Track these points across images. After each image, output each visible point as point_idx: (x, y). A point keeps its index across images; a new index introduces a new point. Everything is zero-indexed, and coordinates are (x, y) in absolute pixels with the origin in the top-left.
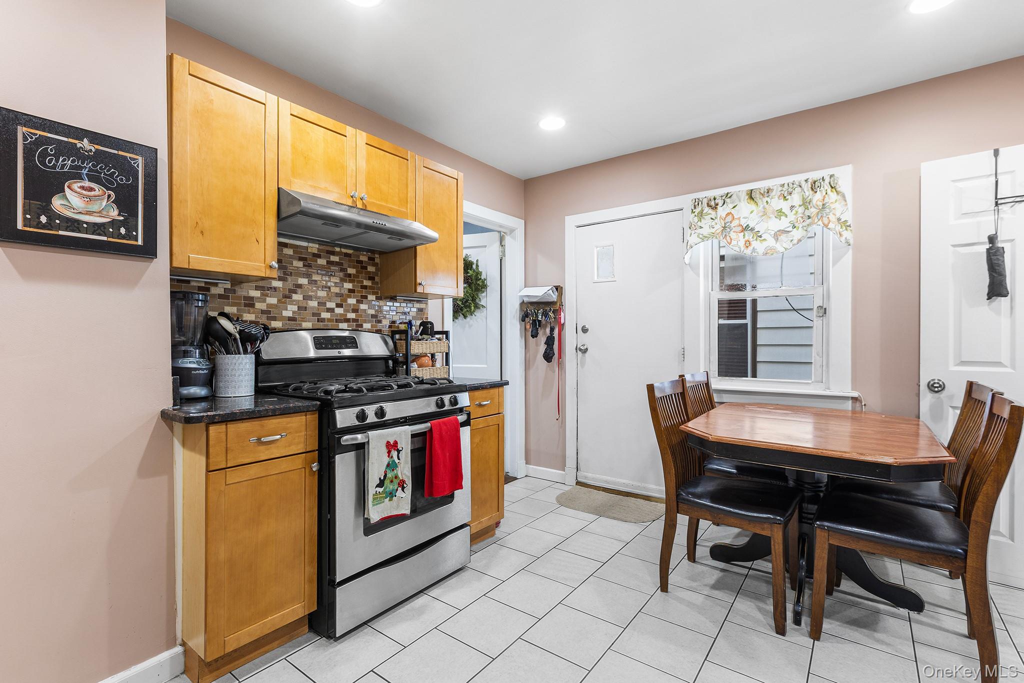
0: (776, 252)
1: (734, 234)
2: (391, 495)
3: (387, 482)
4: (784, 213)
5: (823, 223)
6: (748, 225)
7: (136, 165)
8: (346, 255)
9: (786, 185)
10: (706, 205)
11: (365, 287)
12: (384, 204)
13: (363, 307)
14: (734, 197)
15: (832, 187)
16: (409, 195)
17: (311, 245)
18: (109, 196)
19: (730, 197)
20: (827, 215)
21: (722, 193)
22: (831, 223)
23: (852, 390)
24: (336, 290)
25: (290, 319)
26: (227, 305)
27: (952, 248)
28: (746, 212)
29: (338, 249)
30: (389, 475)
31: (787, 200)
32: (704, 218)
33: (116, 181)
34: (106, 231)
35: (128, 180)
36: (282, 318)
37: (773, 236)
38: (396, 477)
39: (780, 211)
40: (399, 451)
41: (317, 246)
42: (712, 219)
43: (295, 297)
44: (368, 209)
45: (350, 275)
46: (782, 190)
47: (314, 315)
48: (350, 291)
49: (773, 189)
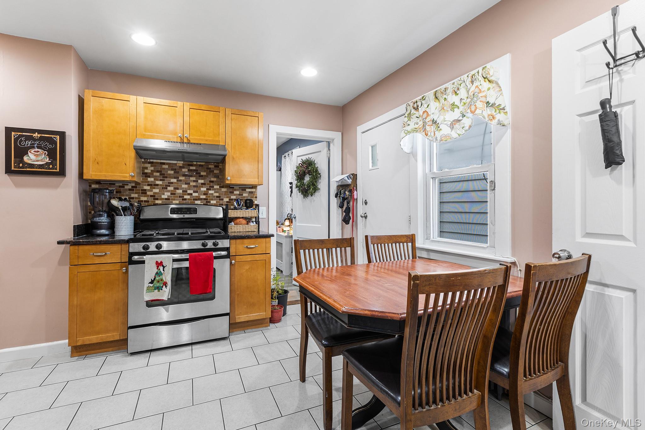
0: (450, 138)
1: (429, 127)
2: (159, 289)
3: (155, 282)
4: (457, 105)
5: (470, 111)
6: (434, 119)
7: (56, 140)
8: (200, 165)
9: (456, 83)
10: (412, 108)
11: (212, 182)
12: (203, 138)
13: (210, 192)
14: (427, 99)
15: (485, 78)
16: (220, 131)
17: (178, 162)
18: (45, 153)
19: (425, 99)
20: (474, 103)
22: (477, 109)
23: (512, 256)
24: (194, 184)
25: (166, 199)
26: (133, 194)
27: (578, 118)
28: (434, 107)
29: (195, 163)
30: (157, 278)
31: (457, 94)
32: (412, 118)
33: (48, 147)
34: (44, 167)
35: (53, 146)
36: (162, 199)
37: (449, 125)
38: (162, 280)
39: (453, 104)
40: (164, 267)
41: (182, 162)
42: (417, 117)
43: (169, 188)
44: (191, 141)
45: (202, 176)
46: (453, 87)
47: (180, 197)
48: (202, 184)
49: (448, 88)
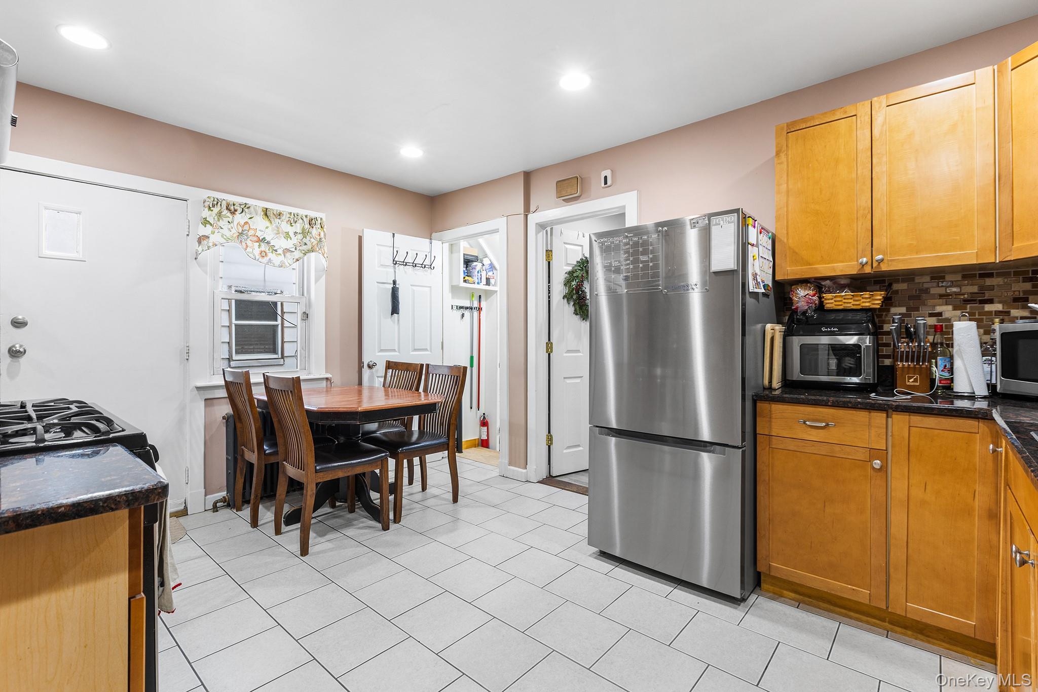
1: (250, 242)
6: (264, 238)
9: (293, 214)
10: (225, 208)
14: (252, 209)
15: (321, 227)
19: (248, 208)
21: (241, 201)
23: (326, 373)
27: (377, 284)
28: (260, 225)
31: (292, 226)
32: (221, 219)
39: (287, 233)
42: (229, 222)
46: (289, 217)
49: (283, 214)
